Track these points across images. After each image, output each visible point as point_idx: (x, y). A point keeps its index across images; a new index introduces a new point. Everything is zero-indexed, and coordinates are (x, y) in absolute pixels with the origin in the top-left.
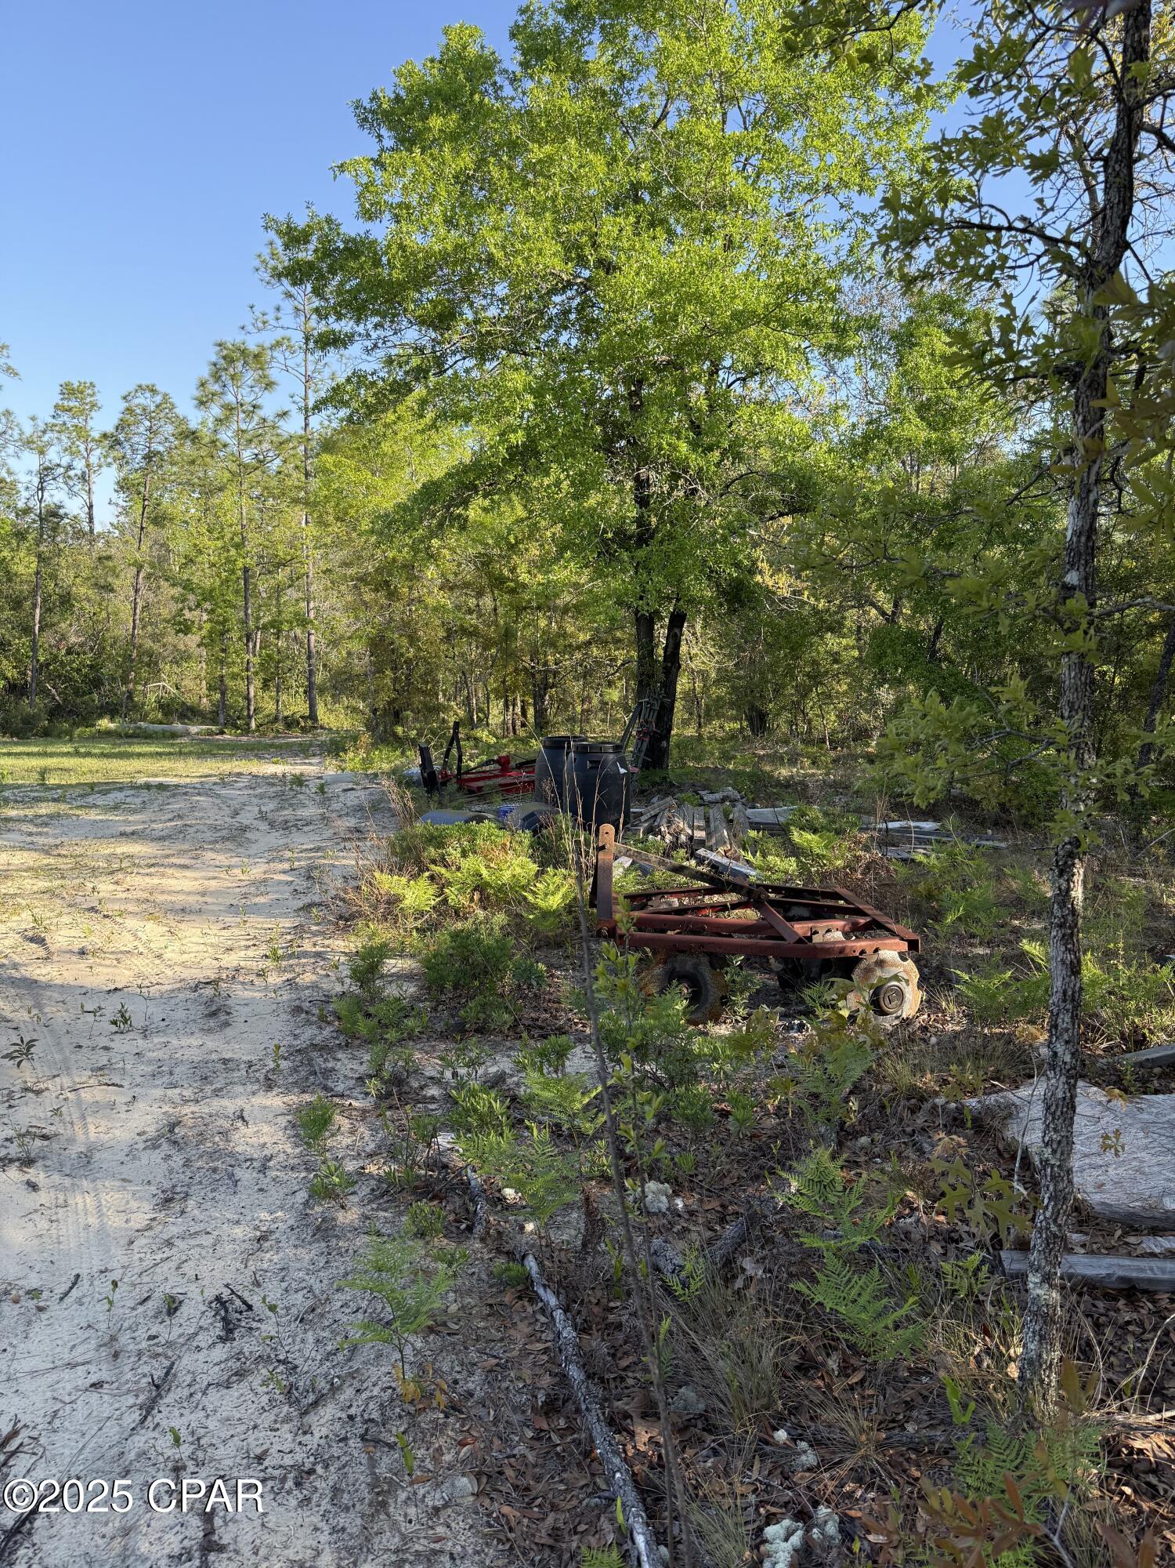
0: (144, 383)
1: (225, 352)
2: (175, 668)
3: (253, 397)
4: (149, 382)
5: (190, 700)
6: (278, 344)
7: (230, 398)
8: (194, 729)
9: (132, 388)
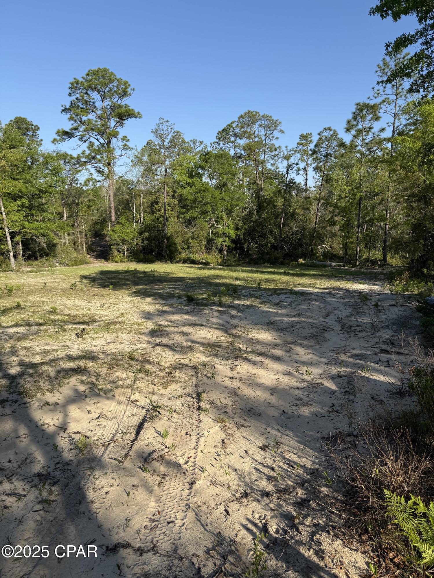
0: (326, 127)
1: (359, 107)
2: (330, 240)
3: (370, 125)
4: (328, 126)
5: (334, 252)
6: (383, 101)
7: (360, 127)
8: (333, 264)
9: (322, 129)
